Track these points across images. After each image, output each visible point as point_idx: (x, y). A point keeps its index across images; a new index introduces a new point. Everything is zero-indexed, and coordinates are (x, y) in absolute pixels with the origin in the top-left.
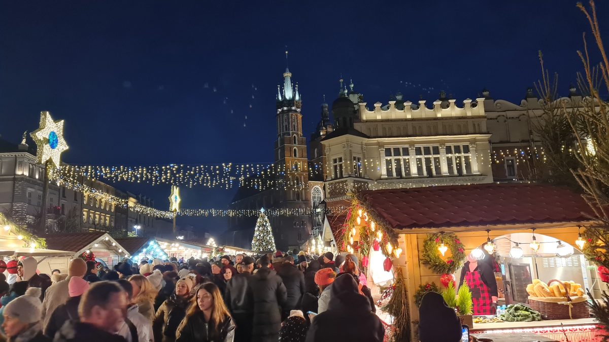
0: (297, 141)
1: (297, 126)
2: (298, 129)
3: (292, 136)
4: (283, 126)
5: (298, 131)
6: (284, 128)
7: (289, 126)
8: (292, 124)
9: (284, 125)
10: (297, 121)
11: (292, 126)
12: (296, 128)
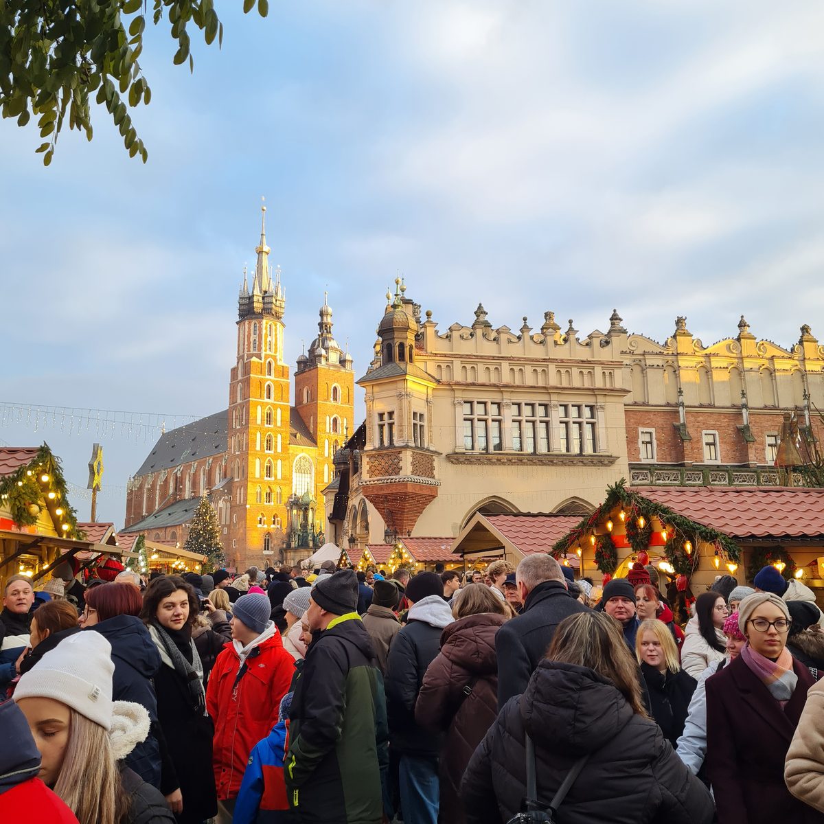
0: (273, 371)
1: (276, 345)
2: (276, 348)
3: (265, 361)
4: (249, 343)
5: (276, 352)
6: (252, 345)
7: (260, 343)
8: (266, 339)
9: (252, 340)
10: (276, 335)
11: (266, 344)
12: (273, 347)
